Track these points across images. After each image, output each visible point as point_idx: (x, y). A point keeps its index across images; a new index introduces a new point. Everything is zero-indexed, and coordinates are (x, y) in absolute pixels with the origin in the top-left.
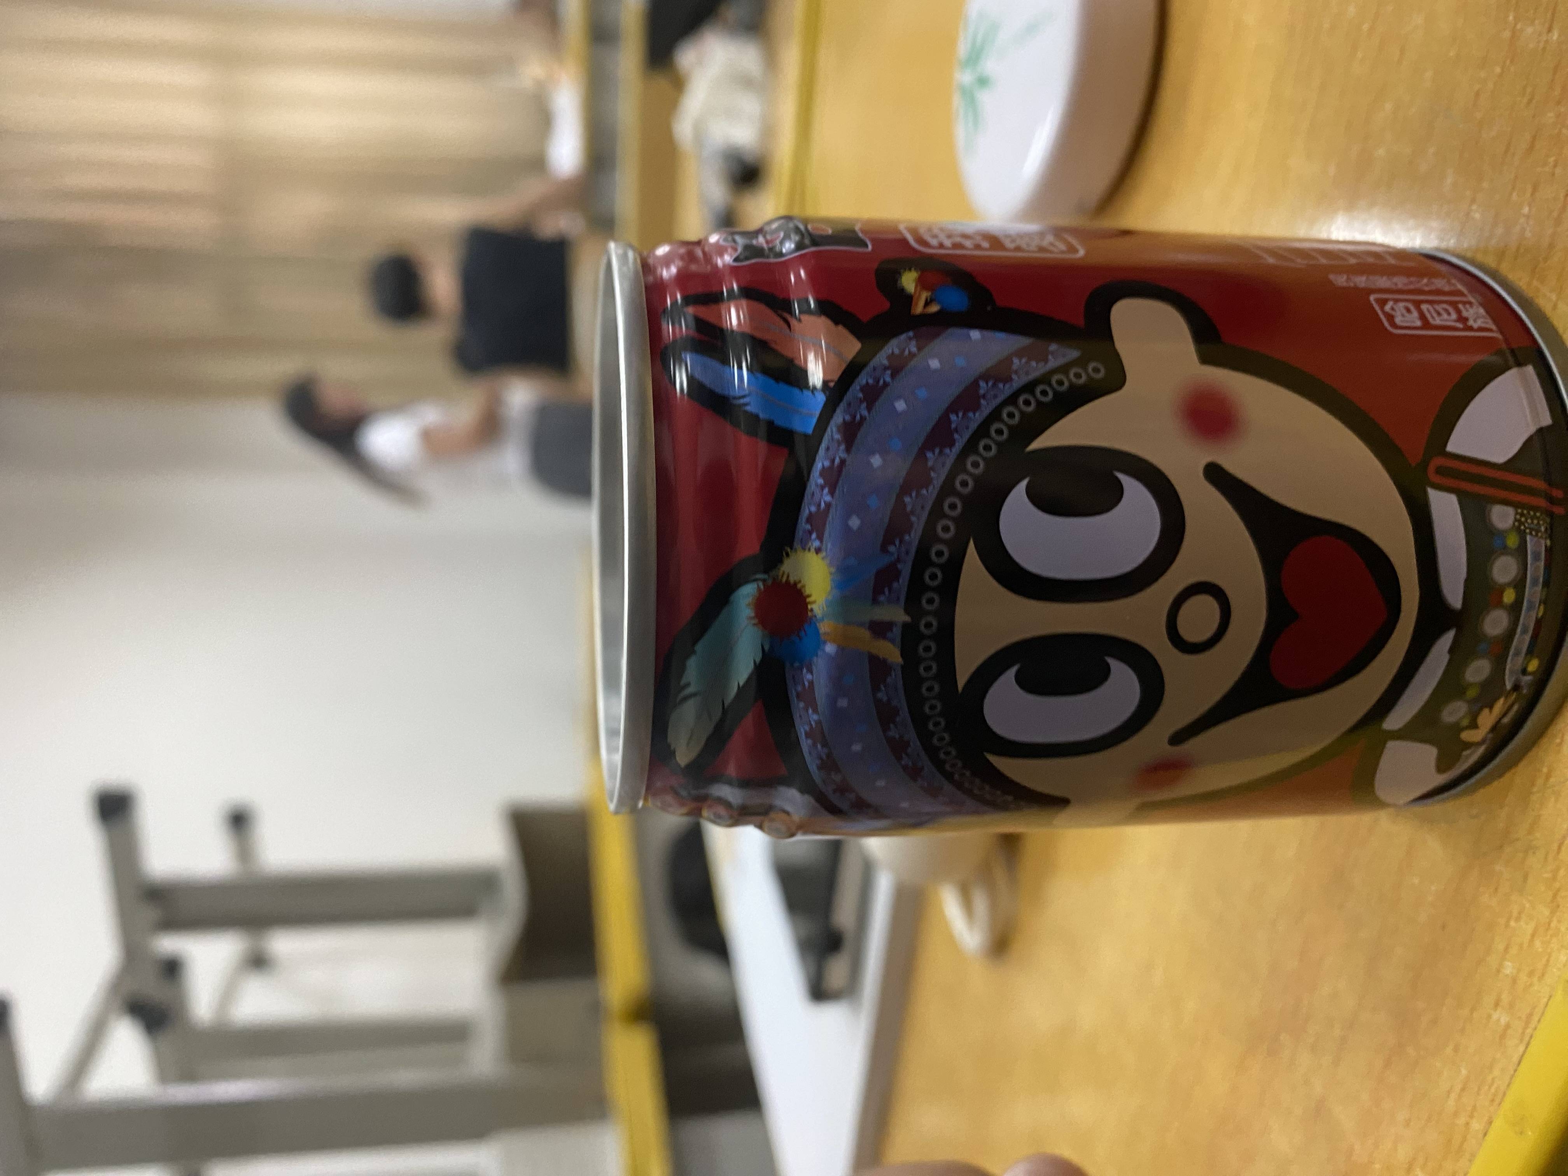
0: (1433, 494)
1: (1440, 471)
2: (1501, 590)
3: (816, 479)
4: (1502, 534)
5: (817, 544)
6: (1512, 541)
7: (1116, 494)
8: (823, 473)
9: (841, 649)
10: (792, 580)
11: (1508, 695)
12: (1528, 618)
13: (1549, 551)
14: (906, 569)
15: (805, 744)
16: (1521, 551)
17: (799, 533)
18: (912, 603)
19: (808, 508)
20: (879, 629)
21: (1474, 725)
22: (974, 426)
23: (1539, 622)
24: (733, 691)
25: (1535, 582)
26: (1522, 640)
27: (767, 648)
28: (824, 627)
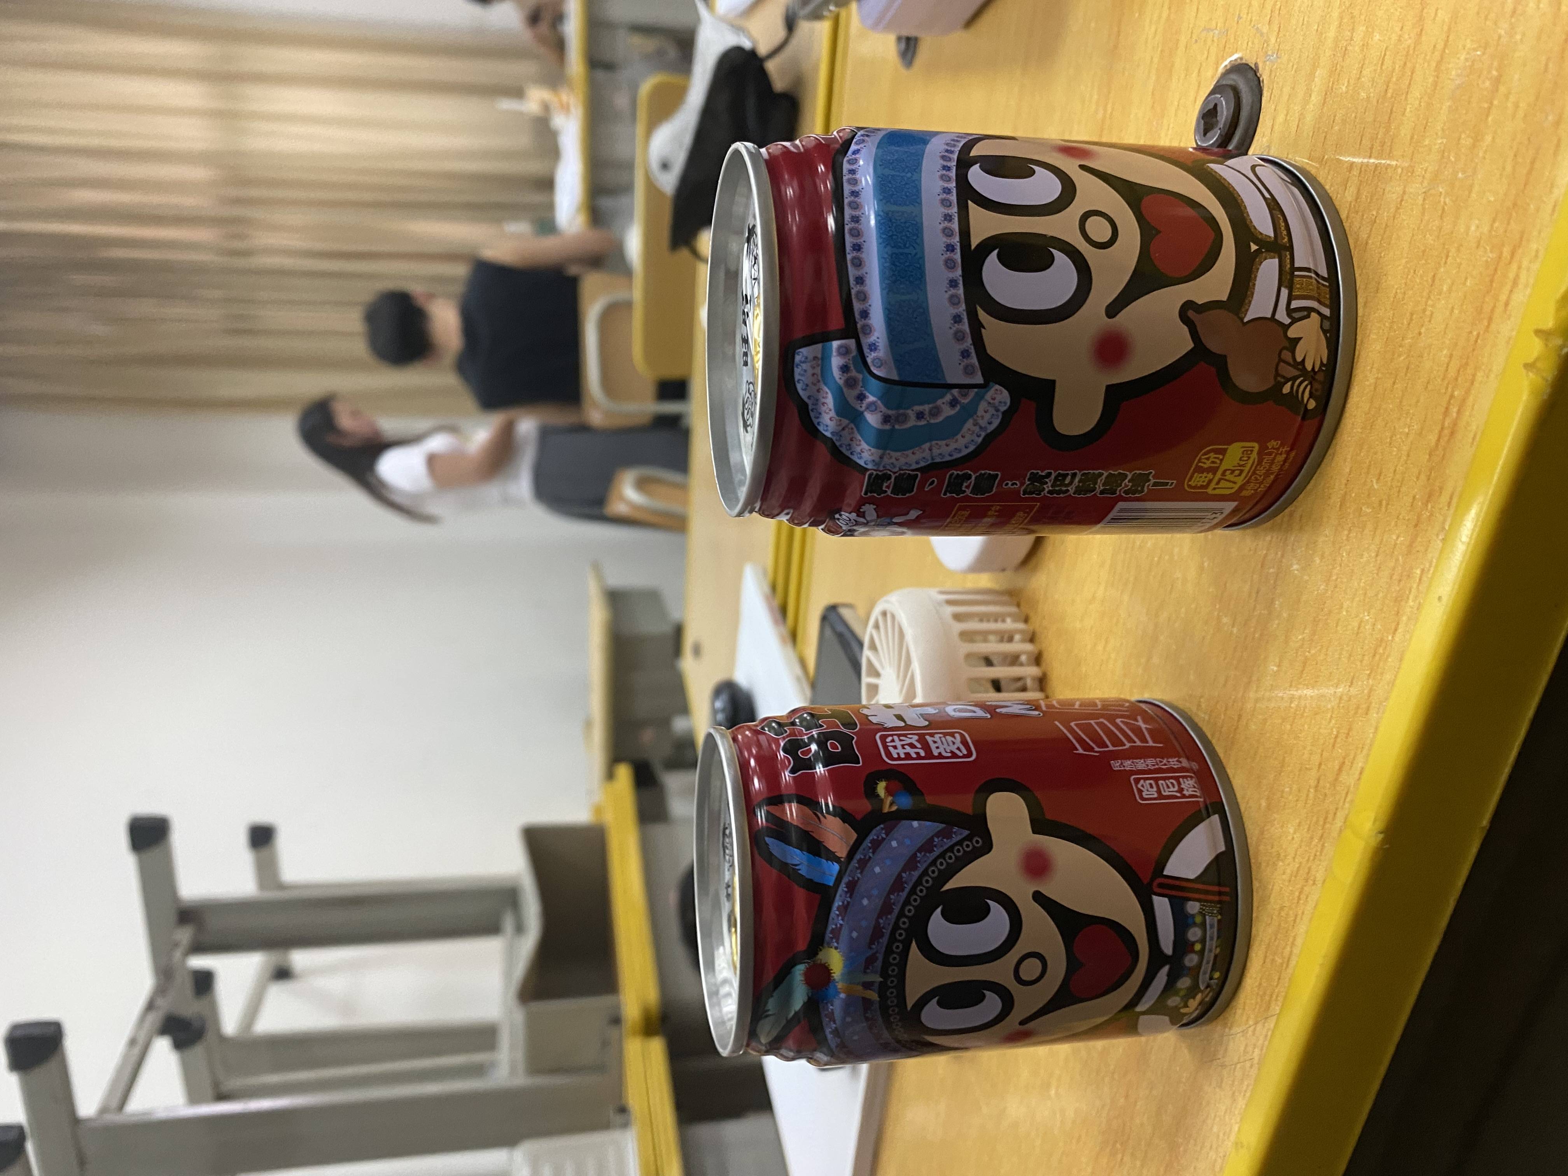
0: (1155, 898)
1: (1161, 886)
2: (1193, 944)
3: (835, 911)
4: (1193, 916)
5: (836, 944)
6: (1198, 919)
7: (987, 910)
8: (838, 908)
9: (849, 996)
10: (823, 962)
11: (1202, 992)
12: (1209, 956)
13: (1219, 921)
14: (880, 957)
15: (829, 1036)
16: (1203, 925)
17: (827, 938)
18: (884, 973)
19: (831, 926)
20: (867, 986)
21: (1186, 1006)
22: (914, 879)
23: (1216, 957)
24: (792, 1013)
25: (1212, 939)
26: (1207, 967)
27: (810, 995)
28: (840, 985)
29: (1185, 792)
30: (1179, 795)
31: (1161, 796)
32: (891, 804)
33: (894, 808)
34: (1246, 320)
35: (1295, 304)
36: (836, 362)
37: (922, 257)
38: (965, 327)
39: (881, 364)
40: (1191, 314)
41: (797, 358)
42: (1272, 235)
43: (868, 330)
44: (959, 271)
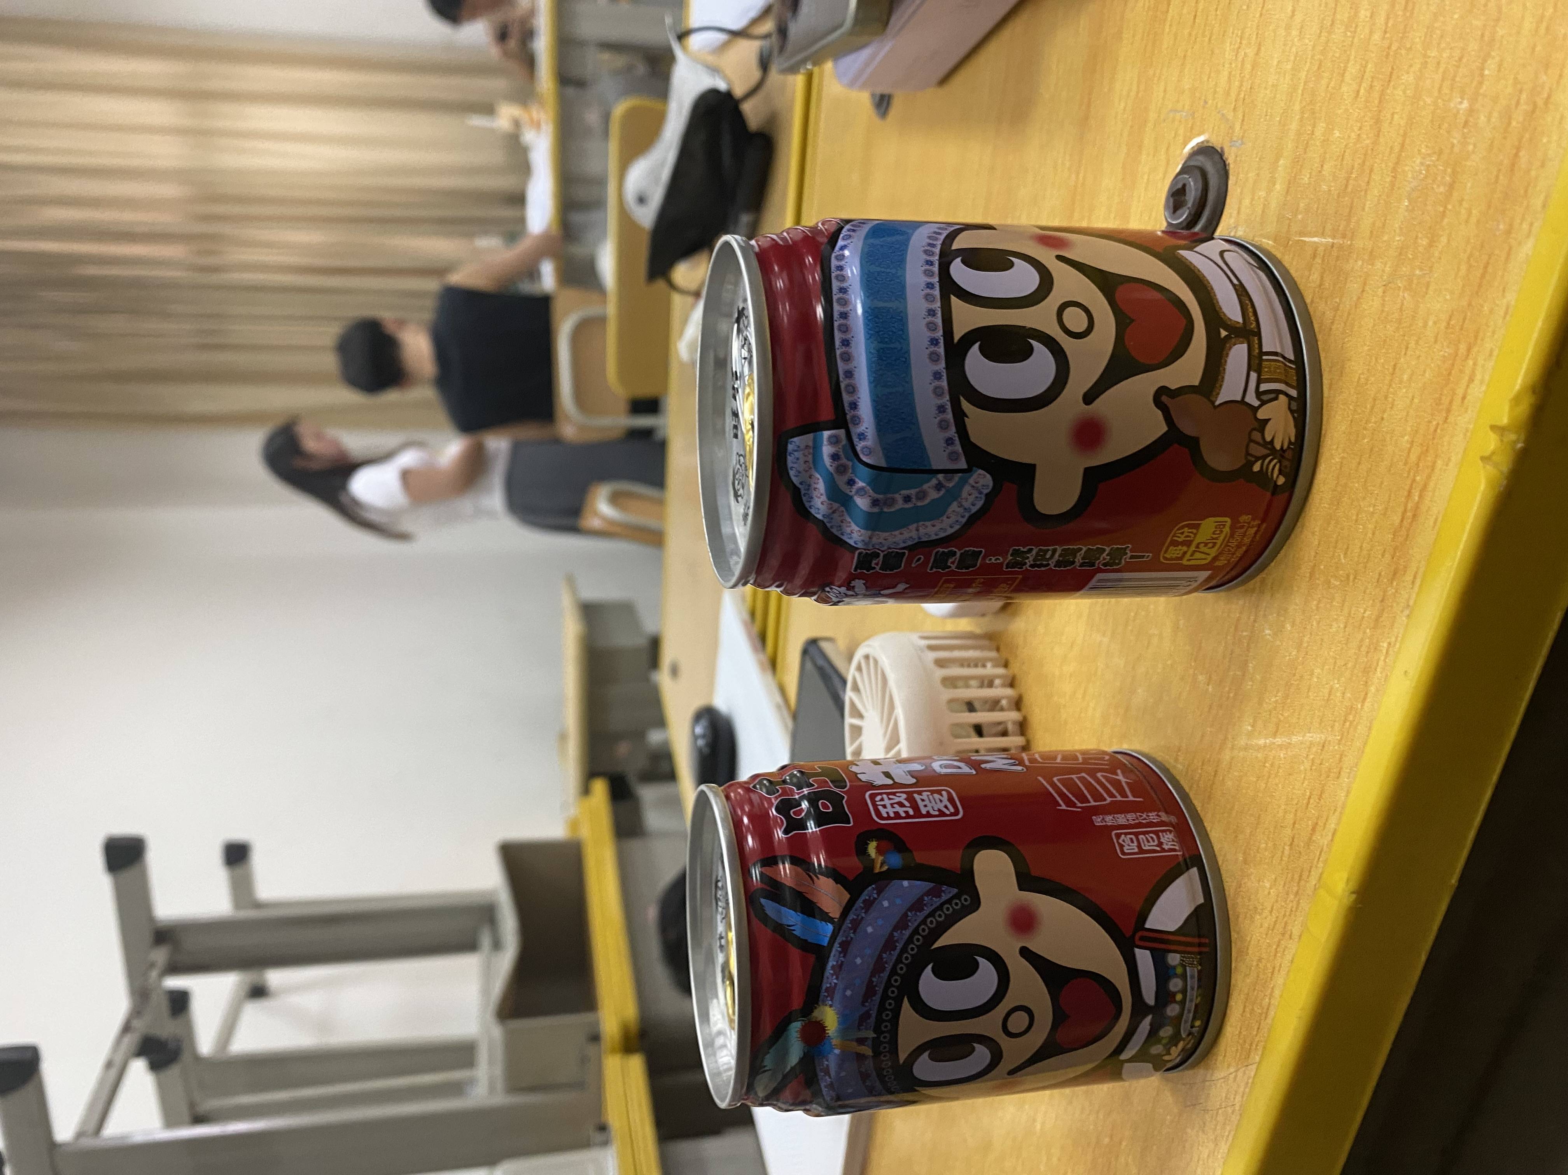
0: (1137, 950)
1: (1142, 938)
2: (1174, 994)
3: (829, 971)
4: (1174, 968)
5: (830, 1003)
6: (1179, 970)
7: (975, 967)
8: (833, 967)
9: (843, 1052)
10: (818, 1020)
11: (1184, 1040)
12: (1190, 1005)
13: (1199, 972)
14: (874, 1013)
15: (825, 1091)
16: (1184, 977)
17: (821, 998)
18: (876, 1029)
19: (825, 986)
20: (861, 1041)
21: (1169, 1053)
22: (906, 937)
23: (1196, 1006)
24: (789, 1068)
25: (1192, 989)
26: (1188, 1016)
27: (806, 1051)
28: (834, 1042)
29: (1166, 847)
30: (1158, 849)
31: (1141, 851)
32: (882, 864)
33: (885, 868)
34: (1217, 403)
35: (1264, 387)
36: (827, 450)
37: (908, 352)
38: (949, 416)
39: (870, 451)
40: (1164, 399)
41: (790, 447)
42: (1240, 320)
43: (857, 420)
44: (943, 364)
